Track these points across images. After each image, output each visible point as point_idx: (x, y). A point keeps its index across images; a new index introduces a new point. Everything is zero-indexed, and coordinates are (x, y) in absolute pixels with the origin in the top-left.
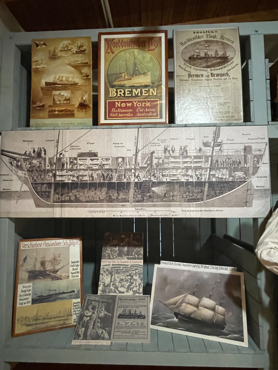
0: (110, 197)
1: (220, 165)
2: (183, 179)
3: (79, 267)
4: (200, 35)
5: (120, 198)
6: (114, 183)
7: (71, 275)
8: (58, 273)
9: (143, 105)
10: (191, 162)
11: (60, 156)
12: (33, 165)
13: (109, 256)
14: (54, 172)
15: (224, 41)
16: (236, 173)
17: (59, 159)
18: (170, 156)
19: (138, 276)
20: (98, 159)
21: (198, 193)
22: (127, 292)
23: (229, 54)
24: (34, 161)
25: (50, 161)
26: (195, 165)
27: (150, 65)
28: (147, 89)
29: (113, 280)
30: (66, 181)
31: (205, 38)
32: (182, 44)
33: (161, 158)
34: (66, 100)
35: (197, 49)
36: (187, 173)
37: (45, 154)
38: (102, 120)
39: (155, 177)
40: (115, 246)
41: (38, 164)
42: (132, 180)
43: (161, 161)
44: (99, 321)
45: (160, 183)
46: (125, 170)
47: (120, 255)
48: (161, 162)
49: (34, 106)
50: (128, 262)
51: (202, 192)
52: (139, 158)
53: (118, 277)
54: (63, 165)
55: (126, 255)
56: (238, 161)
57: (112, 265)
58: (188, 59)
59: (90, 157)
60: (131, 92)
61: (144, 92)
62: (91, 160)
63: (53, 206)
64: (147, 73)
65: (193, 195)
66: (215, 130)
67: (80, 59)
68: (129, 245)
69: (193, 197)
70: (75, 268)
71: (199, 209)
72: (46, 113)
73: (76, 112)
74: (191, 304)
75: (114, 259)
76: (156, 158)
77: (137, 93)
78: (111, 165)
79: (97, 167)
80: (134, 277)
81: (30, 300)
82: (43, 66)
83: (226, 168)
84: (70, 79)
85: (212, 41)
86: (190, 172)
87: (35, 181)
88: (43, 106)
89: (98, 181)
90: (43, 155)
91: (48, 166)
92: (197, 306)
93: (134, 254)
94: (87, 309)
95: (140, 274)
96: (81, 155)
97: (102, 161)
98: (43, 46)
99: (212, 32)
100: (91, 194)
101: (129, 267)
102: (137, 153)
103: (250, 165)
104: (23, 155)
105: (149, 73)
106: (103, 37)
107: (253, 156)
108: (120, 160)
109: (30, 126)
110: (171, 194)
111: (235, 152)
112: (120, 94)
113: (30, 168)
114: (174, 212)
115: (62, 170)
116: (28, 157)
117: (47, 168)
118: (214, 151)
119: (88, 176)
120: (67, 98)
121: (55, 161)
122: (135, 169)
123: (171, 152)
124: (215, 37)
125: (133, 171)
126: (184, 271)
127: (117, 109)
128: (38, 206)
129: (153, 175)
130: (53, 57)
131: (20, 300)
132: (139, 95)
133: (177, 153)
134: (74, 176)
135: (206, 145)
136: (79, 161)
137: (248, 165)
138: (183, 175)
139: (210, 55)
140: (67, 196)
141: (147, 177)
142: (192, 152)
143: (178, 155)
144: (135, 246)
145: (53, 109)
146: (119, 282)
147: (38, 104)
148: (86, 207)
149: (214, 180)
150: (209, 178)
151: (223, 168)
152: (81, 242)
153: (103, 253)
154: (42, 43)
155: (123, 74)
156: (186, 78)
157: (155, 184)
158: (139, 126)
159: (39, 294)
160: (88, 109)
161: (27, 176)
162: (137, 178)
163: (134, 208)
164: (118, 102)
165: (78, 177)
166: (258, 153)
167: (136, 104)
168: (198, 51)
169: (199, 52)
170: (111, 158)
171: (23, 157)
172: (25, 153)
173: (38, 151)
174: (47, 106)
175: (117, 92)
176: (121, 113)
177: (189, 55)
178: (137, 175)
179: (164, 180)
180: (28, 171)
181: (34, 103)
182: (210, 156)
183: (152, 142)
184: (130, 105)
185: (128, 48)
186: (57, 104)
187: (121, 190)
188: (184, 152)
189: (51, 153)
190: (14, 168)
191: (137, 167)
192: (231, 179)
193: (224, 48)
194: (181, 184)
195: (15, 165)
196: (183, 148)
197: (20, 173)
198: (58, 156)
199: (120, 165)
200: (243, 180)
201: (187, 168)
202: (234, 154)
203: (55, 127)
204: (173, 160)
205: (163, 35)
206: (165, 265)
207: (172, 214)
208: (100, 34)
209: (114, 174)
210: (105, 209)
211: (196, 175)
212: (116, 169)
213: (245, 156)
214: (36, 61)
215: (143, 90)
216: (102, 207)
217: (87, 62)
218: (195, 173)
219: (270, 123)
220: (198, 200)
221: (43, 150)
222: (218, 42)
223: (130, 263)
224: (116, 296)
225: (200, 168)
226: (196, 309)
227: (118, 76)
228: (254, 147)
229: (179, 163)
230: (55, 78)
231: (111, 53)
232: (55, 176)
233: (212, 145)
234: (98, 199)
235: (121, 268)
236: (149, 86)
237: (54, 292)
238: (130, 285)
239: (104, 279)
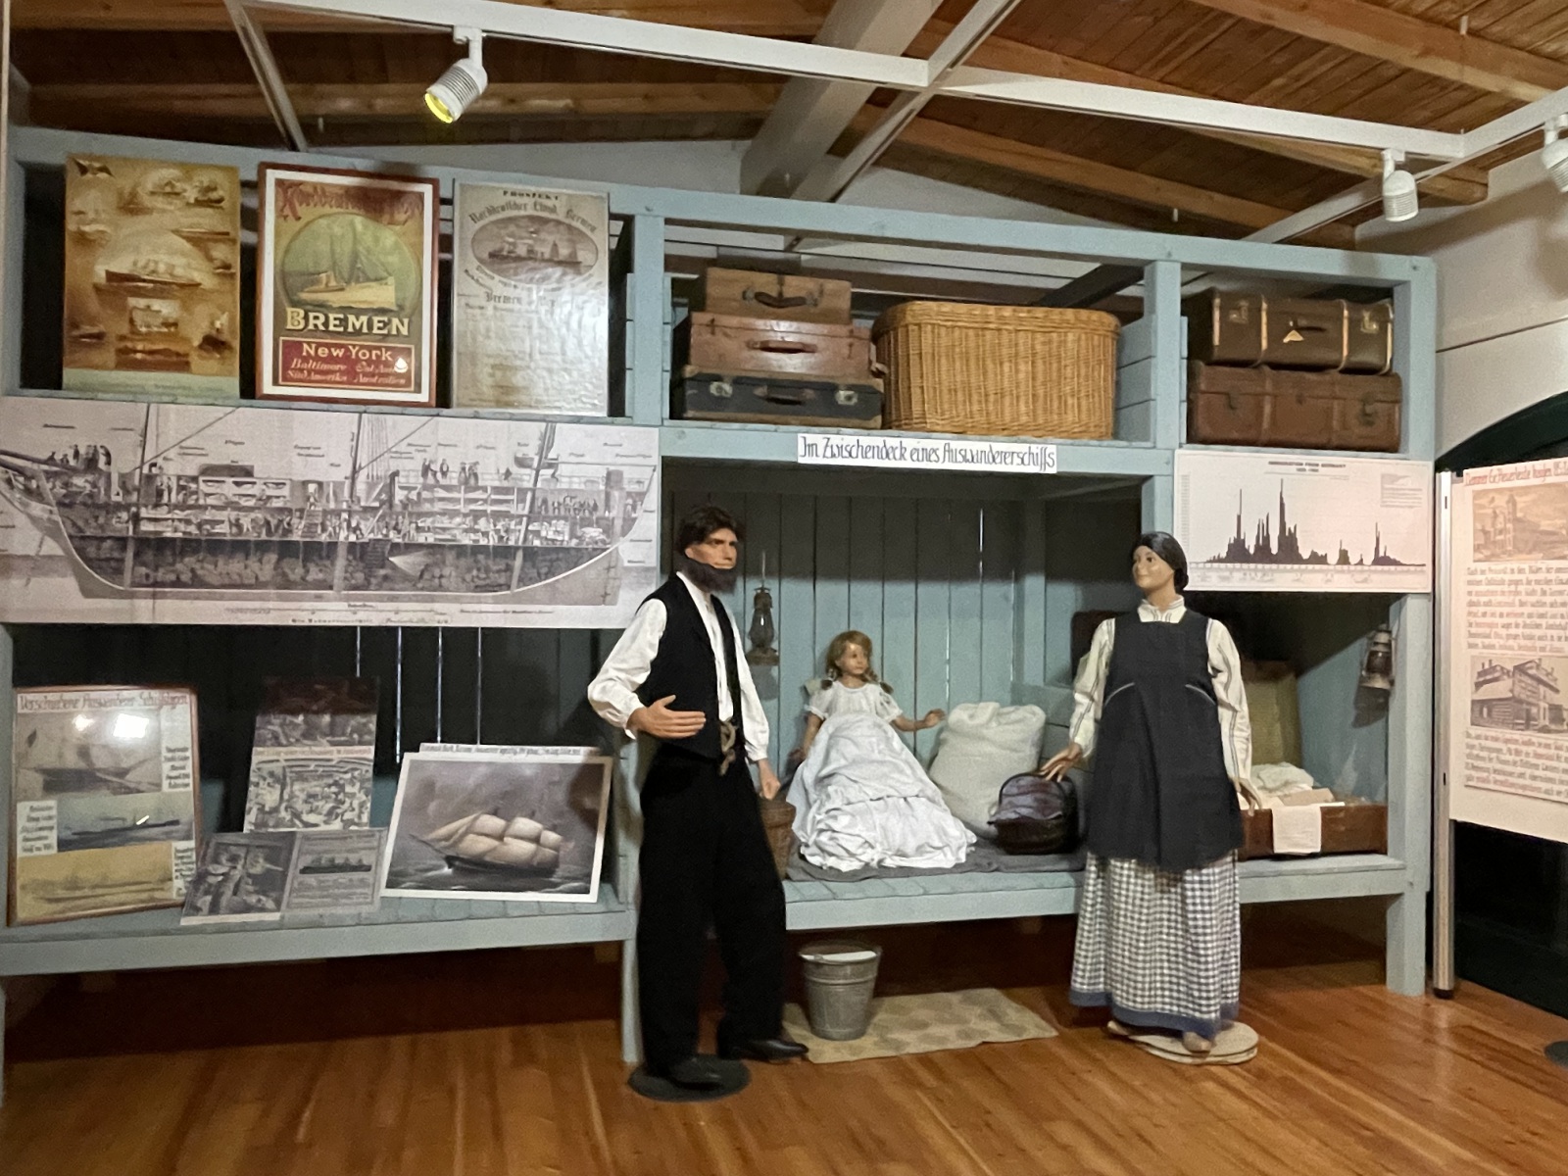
0: (284, 575)
1: (551, 509)
2: (466, 540)
3: (189, 763)
4: (519, 200)
5: (309, 578)
6: (298, 542)
7: (165, 783)
8: (128, 777)
9: (374, 358)
10: (485, 501)
11: (150, 470)
12: (74, 489)
13: (276, 737)
14: (134, 509)
15: (577, 224)
16: (585, 530)
17: (150, 479)
18: (437, 484)
19: (358, 785)
20: (254, 483)
21: (499, 571)
22: (326, 822)
23: (583, 256)
24: (79, 481)
25: (124, 483)
26: (496, 508)
27: (393, 259)
28: (386, 319)
29: (286, 797)
30: (169, 535)
31: (530, 212)
32: (474, 218)
33: (415, 488)
34: (166, 324)
35: (511, 235)
36: (476, 527)
37: (109, 463)
38: (267, 386)
39: (399, 532)
40: (295, 713)
41: (88, 487)
42: (342, 538)
43: (413, 495)
44: (250, 881)
45: (409, 548)
46: (325, 512)
47: (309, 734)
48: (415, 498)
49: (76, 333)
50: (331, 752)
51: (509, 569)
52: (361, 487)
53: (303, 790)
54: (160, 494)
55: (327, 735)
56: (592, 503)
57: (286, 760)
58: (485, 256)
59: (233, 476)
60: (344, 322)
61: (376, 325)
62: (237, 484)
63: (132, 596)
64: (386, 278)
65: (488, 578)
66: (543, 430)
67: (207, 220)
68: (336, 709)
69: (488, 581)
70: (177, 764)
71: (500, 607)
72: (110, 356)
73: (195, 359)
74: (487, 835)
75: (290, 744)
76: (402, 488)
77: (358, 325)
78: (288, 498)
79: (252, 503)
80: (348, 789)
81: (54, 842)
82: (101, 228)
83: (565, 519)
84: (179, 271)
85: (545, 221)
86: (482, 524)
87: (80, 530)
88: (99, 336)
89: (253, 537)
90: (102, 464)
91: (118, 494)
92: (500, 837)
93: (349, 730)
94: (216, 861)
95: (362, 781)
96: (208, 470)
97: (264, 487)
98: (103, 175)
99: (548, 197)
100: (235, 566)
101: (333, 763)
102: (355, 471)
103: (616, 513)
104: (45, 462)
105: (391, 280)
106: (272, 175)
107: (624, 494)
108: (312, 488)
109: (64, 386)
110: (437, 572)
111: (585, 483)
112: (316, 326)
113: (65, 496)
114: (442, 614)
115: (157, 506)
116: (59, 469)
117: (115, 498)
118: (540, 479)
119: (227, 524)
120: (171, 321)
121: (136, 482)
122: (350, 513)
123: (439, 475)
124: (553, 210)
125: (345, 516)
126: (478, 764)
127: (306, 359)
128: (87, 592)
129: (395, 528)
130: (131, 206)
131: (26, 840)
132: (365, 330)
133: (453, 478)
134: (188, 522)
135: (521, 462)
136: (203, 487)
137: (614, 513)
138: (466, 531)
139: (539, 255)
140: (173, 571)
141: (379, 530)
142: (489, 479)
143: (455, 482)
144: (354, 712)
145: (129, 345)
146: (306, 802)
147: (88, 329)
148: (222, 598)
149: (537, 543)
150: (525, 539)
151: (558, 518)
152: (194, 698)
153: (256, 732)
154: (97, 165)
155: (323, 275)
156: (483, 302)
157: (396, 548)
158: (362, 408)
159: (78, 829)
160: (227, 353)
161: (57, 518)
162: (354, 532)
163: (346, 604)
164: (309, 343)
165: (199, 526)
166: (635, 488)
167: (357, 353)
168: (511, 240)
169: (514, 244)
170: (288, 482)
171: (45, 467)
172: (51, 458)
173: (87, 454)
174: (111, 338)
175: (306, 318)
176: (318, 372)
177: (492, 246)
178: (354, 524)
179: (421, 539)
180: (60, 504)
181: (75, 326)
182: (530, 489)
183: (394, 450)
184: (340, 353)
185: (339, 210)
186: (139, 333)
187: (314, 561)
188: (470, 478)
189: (125, 462)
190: (18, 496)
191: (356, 508)
192: (574, 543)
193: (572, 242)
194: (461, 550)
195: (21, 487)
196: (467, 467)
197: (37, 508)
198: (146, 470)
199: (312, 500)
200: (600, 545)
201: (477, 515)
202: (583, 487)
203: (134, 395)
204: (442, 493)
205: (427, 189)
206: (433, 753)
207: (438, 617)
208: (264, 166)
209: (295, 521)
210: (270, 605)
211: (497, 531)
212: (302, 511)
213: (608, 496)
214: (80, 213)
215: (376, 319)
216: (261, 598)
217: (225, 230)
218: (495, 526)
219: (666, 423)
220: (499, 587)
221: (101, 451)
222: (558, 223)
223: (337, 754)
224: (293, 834)
225: (506, 515)
226: (495, 843)
227: (311, 278)
228: (628, 473)
229: (458, 501)
230: (135, 264)
231: (291, 218)
232: (136, 519)
233: (535, 465)
234: (253, 581)
235: (312, 768)
236: (391, 311)
237: (118, 824)
238: (334, 808)
239: (262, 795)
